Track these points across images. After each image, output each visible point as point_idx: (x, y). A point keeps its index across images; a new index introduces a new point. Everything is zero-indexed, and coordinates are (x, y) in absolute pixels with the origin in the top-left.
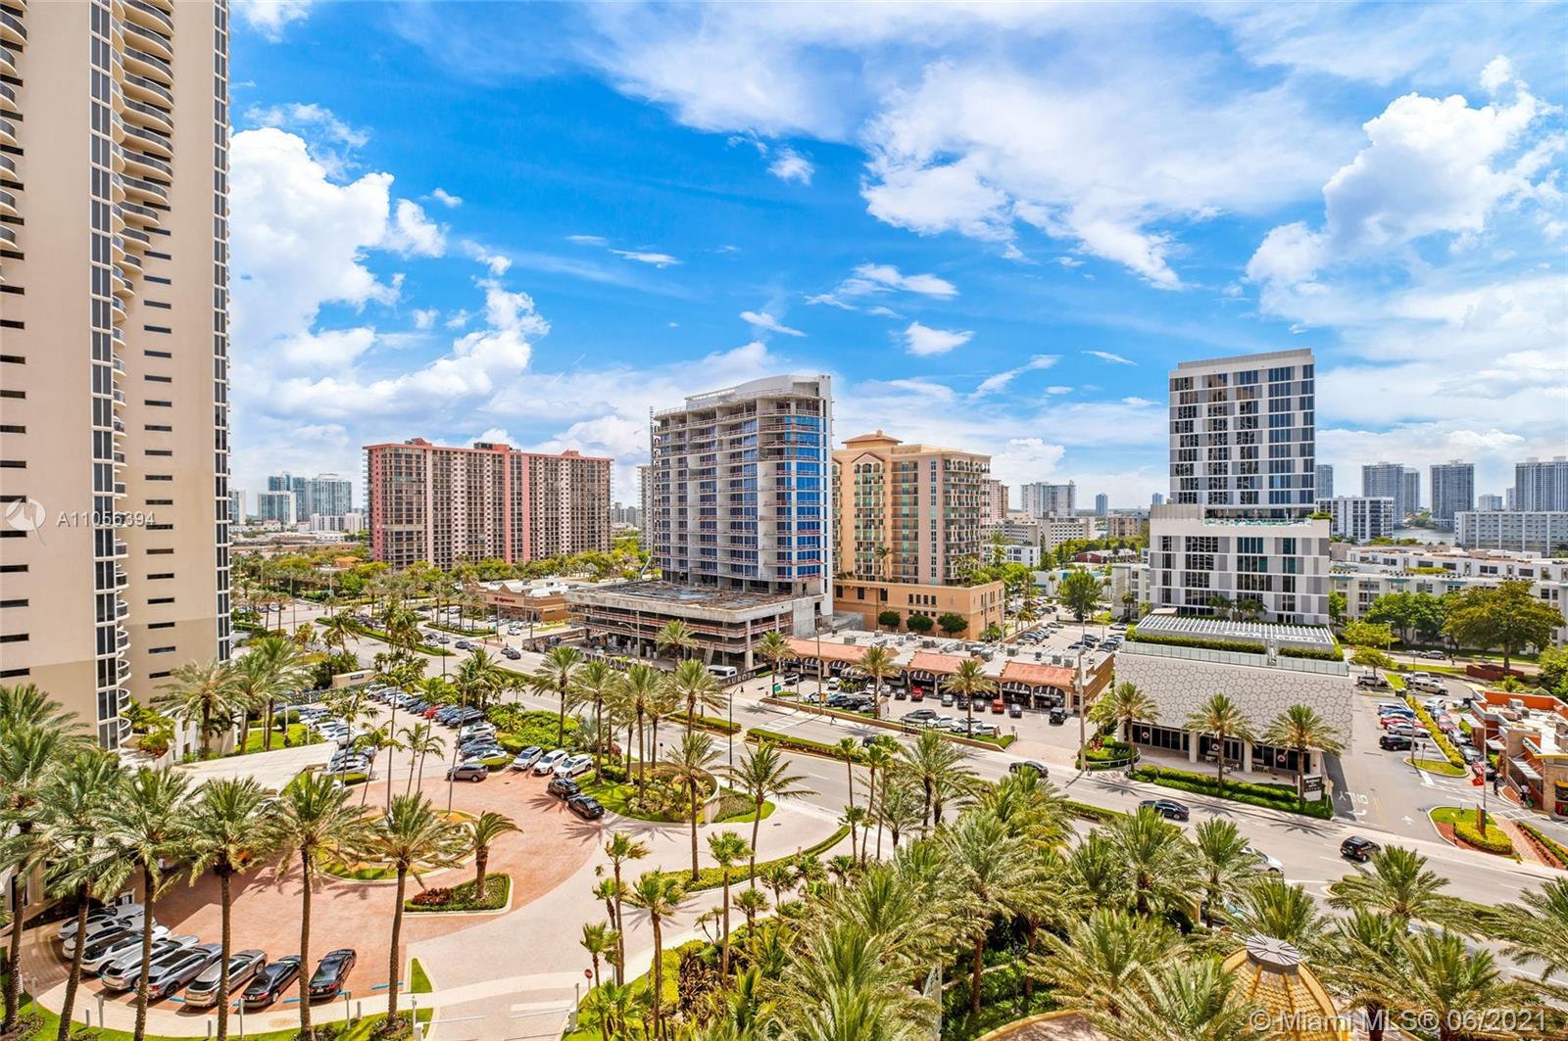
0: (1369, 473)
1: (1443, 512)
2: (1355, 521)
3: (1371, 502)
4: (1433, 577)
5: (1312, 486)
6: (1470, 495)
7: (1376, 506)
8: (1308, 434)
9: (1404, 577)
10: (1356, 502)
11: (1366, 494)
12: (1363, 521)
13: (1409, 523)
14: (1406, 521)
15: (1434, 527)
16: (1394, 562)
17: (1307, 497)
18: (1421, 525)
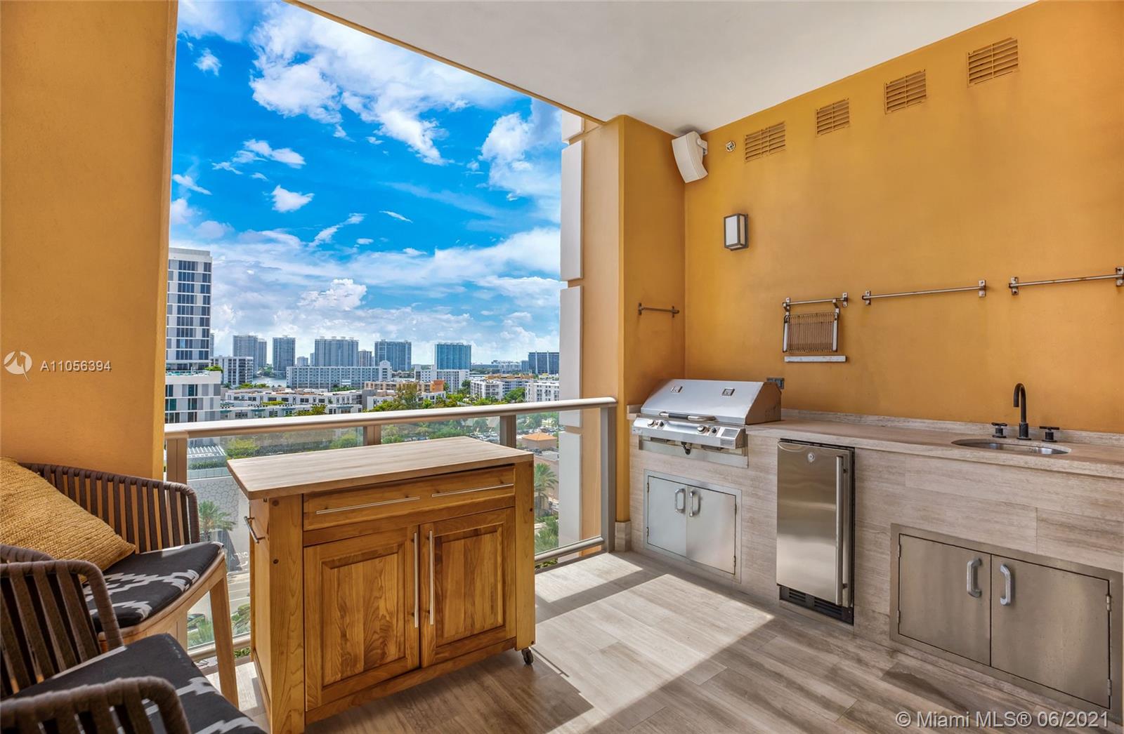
0: (237, 340)
1: (279, 367)
2: (230, 372)
3: (240, 360)
4: (278, 407)
5: (208, 348)
6: (293, 357)
7: (242, 362)
8: (206, 311)
9: (262, 408)
10: (230, 360)
11: (235, 355)
12: (235, 372)
13: (260, 374)
14: (258, 373)
15: (275, 377)
16: (254, 399)
17: (204, 355)
18: (267, 375)
